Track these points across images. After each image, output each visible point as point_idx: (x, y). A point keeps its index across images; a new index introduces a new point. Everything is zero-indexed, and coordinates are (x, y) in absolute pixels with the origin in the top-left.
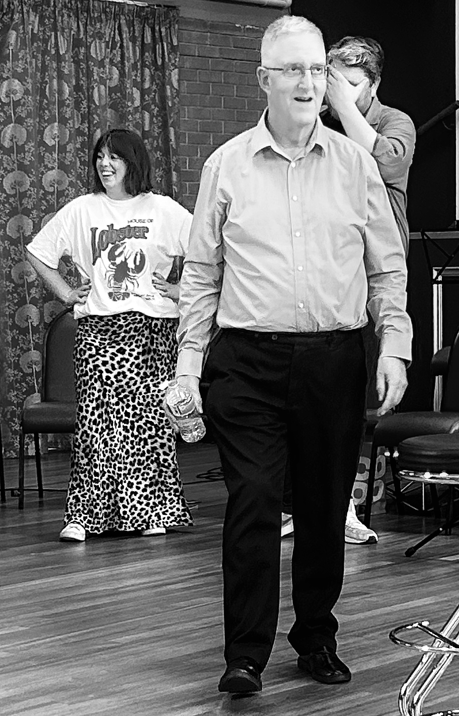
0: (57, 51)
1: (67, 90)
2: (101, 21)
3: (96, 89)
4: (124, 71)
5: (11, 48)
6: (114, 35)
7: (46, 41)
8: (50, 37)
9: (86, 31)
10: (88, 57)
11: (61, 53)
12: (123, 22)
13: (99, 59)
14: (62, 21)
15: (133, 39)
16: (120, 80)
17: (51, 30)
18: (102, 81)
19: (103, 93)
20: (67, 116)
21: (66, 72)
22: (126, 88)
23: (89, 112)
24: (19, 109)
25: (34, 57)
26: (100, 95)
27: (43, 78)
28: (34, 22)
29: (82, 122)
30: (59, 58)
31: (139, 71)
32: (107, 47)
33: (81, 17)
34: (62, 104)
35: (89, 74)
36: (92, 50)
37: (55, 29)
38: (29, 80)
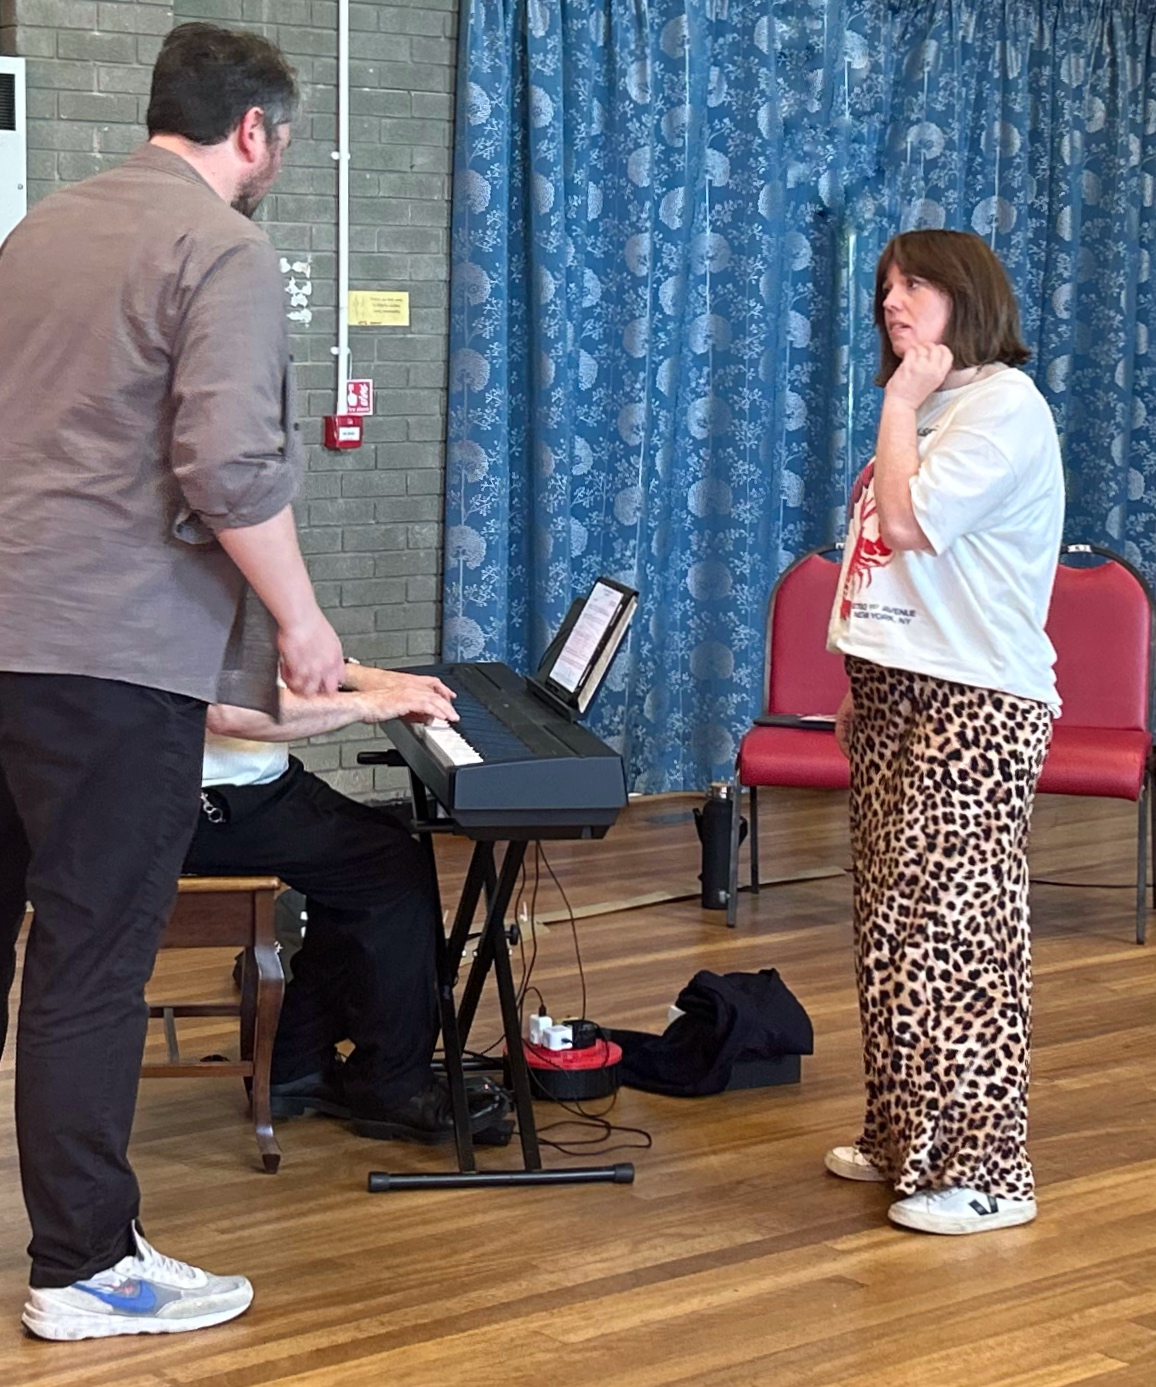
0: (1004, 73)
1: (1017, 140)
2: (1080, 21)
3: (1066, 140)
4: (1115, 105)
5: (927, 69)
6: (1101, 43)
7: (985, 57)
8: (993, 50)
9: (1054, 40)
10: (1055, 82)
11: (1011, 77)
12: (1117, 21)
13: (1075, 85)
14: (1015, 22)
15: (1133, 50)
16: (1106, 121)
17: (995, 38)
18: (1078, 124)
19: (1078, 144)
20: (1015, 185)
21: (1017, 108)
22: (1116, 135)
23: (1051, 176)
24: (934, 175)
25: (965, 84)
26: (1073, 147)
27: (976, 120)
28: (967, 25)
29: (1039, 194)
30: (1006, 85)
31: (1140, 106)
32: (1088, 64)
33: (1047, 13)
34: (1006, 163)
35: (1056, 113)
36: (1063, 71)
37: (1003, 37)
38: (956, 125)
